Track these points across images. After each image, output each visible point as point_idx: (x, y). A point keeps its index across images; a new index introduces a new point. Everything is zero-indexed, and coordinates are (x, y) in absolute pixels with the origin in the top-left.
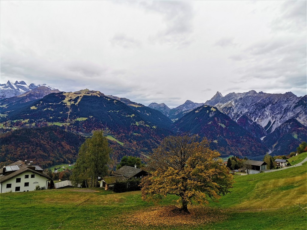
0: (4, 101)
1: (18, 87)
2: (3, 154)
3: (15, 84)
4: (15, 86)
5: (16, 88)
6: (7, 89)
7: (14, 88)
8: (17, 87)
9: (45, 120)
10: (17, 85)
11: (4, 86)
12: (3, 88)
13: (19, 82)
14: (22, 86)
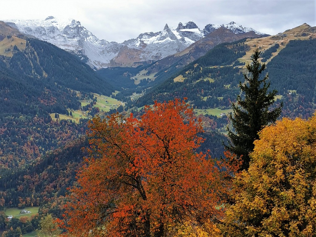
0: (152, 66)
1: (184, 34)
2: (67, 180)
3: (178, 29)
4: (178, 33)
5: (179, 37)
6: (164, 40)
7: (176, 38)
8: (181, 34)
9: (193, 105)
10: (181, 30)
11: (158, 36)
12: (157, 40)
13: (185, 25)
14: (189, 32)
